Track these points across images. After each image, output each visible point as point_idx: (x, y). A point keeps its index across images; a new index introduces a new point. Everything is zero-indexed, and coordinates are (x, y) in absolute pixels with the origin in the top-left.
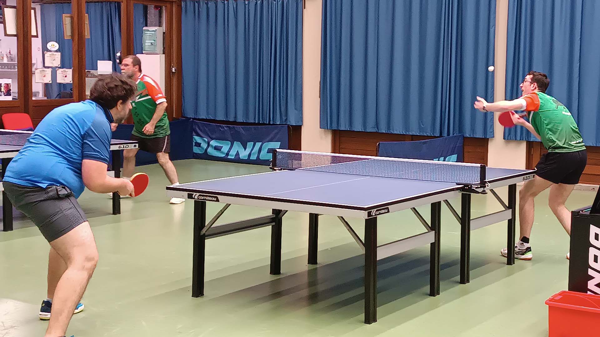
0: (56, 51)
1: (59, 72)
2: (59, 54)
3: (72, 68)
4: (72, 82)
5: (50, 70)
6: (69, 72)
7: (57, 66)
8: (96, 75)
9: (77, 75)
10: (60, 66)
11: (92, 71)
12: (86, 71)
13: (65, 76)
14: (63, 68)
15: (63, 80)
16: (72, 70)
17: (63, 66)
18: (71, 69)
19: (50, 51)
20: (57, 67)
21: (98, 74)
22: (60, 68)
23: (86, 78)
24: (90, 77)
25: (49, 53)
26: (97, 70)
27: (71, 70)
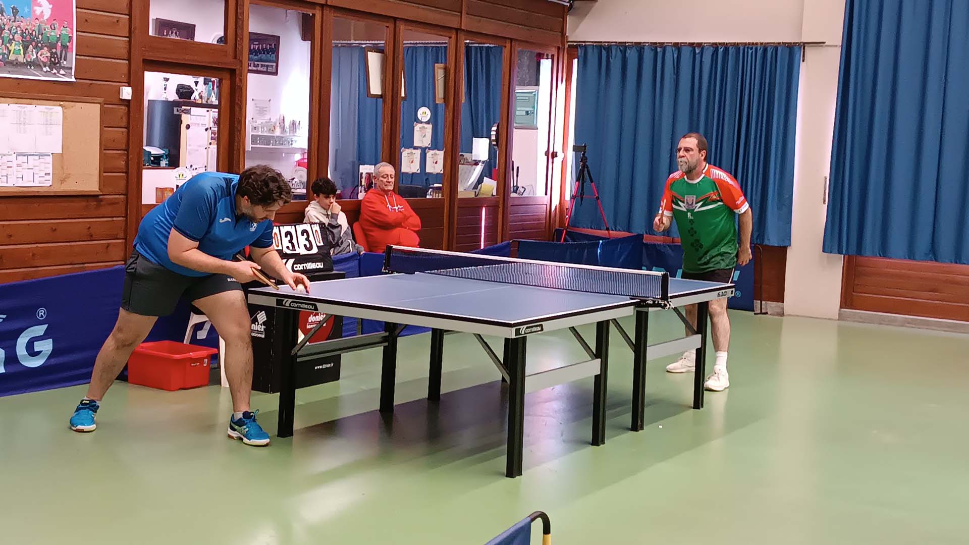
0: (428, 123)
1: (430, 154)
2: (430, 126)
3: (444, 150)
4: (442, 172)
5: (419, 151)
6: (441, 154)
7: (427, 145)
8: (470, 161)
9: (449, 161)
10: (430, 146)
11: (466, 155)
12: (460, 153)
13: (435, 162)
14: (433, 150)
15: (433, 168)
16: (444, 152)
17: (435, 145)
18: (442, 150)
19: (421, 122)
20: (426, 148)
21: (473, 159)
22: (429, 149)
23: (460, 166)
24: (463, 164)
25: (419, 125)
26: (472, 153)
27: (442, 152)
